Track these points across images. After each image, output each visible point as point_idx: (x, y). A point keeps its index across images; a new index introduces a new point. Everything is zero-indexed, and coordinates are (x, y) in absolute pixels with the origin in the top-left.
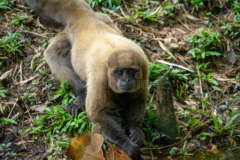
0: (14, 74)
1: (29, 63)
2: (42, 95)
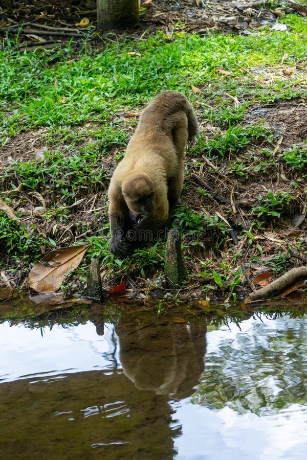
0: (88, 202)
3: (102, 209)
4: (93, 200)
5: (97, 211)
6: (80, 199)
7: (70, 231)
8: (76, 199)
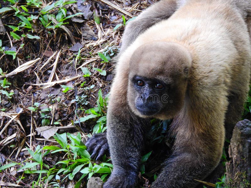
0: (42, 67)
1: (75, 54)
2: (66, 112)
3: (73, 81)
4: (51, 62)
5: (64, 84)
6: (27, 60)
7: (19, 122)
8: (18, 59)
